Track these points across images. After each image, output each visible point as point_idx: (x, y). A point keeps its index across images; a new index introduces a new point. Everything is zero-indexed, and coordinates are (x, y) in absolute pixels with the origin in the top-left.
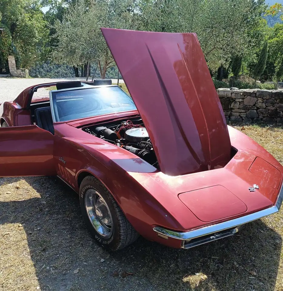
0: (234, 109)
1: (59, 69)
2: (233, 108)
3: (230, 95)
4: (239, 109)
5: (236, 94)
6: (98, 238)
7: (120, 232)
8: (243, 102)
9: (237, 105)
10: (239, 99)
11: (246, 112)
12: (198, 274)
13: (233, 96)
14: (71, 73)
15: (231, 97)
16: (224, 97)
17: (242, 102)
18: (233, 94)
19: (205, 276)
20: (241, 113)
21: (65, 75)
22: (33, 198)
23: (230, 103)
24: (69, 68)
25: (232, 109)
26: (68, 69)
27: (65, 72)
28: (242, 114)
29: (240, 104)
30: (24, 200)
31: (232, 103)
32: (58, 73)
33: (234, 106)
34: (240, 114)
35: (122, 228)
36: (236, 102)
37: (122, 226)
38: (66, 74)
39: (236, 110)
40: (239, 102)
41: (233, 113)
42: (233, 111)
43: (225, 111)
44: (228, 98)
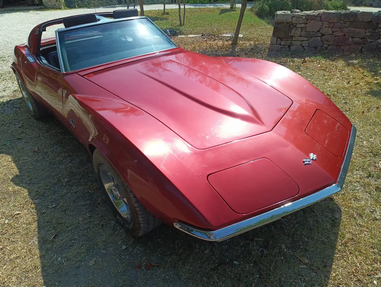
0: (294, 37)
2: (294, 35)
3: (290, 20)
4: (300, 36)
5: (297, 17)
6: (120, 219)
8: (306, 27)
9: (298, 32)
10: (301, 24)
11: (308, 40)
13: (294, 21)
15: (291, 22)
16: (283, 23)
17: (304, 27)
18: (294, 18)
23: (290, 30)
25: (292, 37)
28: (303, 42)
29: (301, 31)
31: (292, 29)
33: (294, 33)
34: (301, 42)
35: (140, 216)
36: (297, 29)
39: (298, 38)
40: (301, 28)
41: (293, 42)
42: (293, 39)
43: (283, 39)
44: (287, 23)
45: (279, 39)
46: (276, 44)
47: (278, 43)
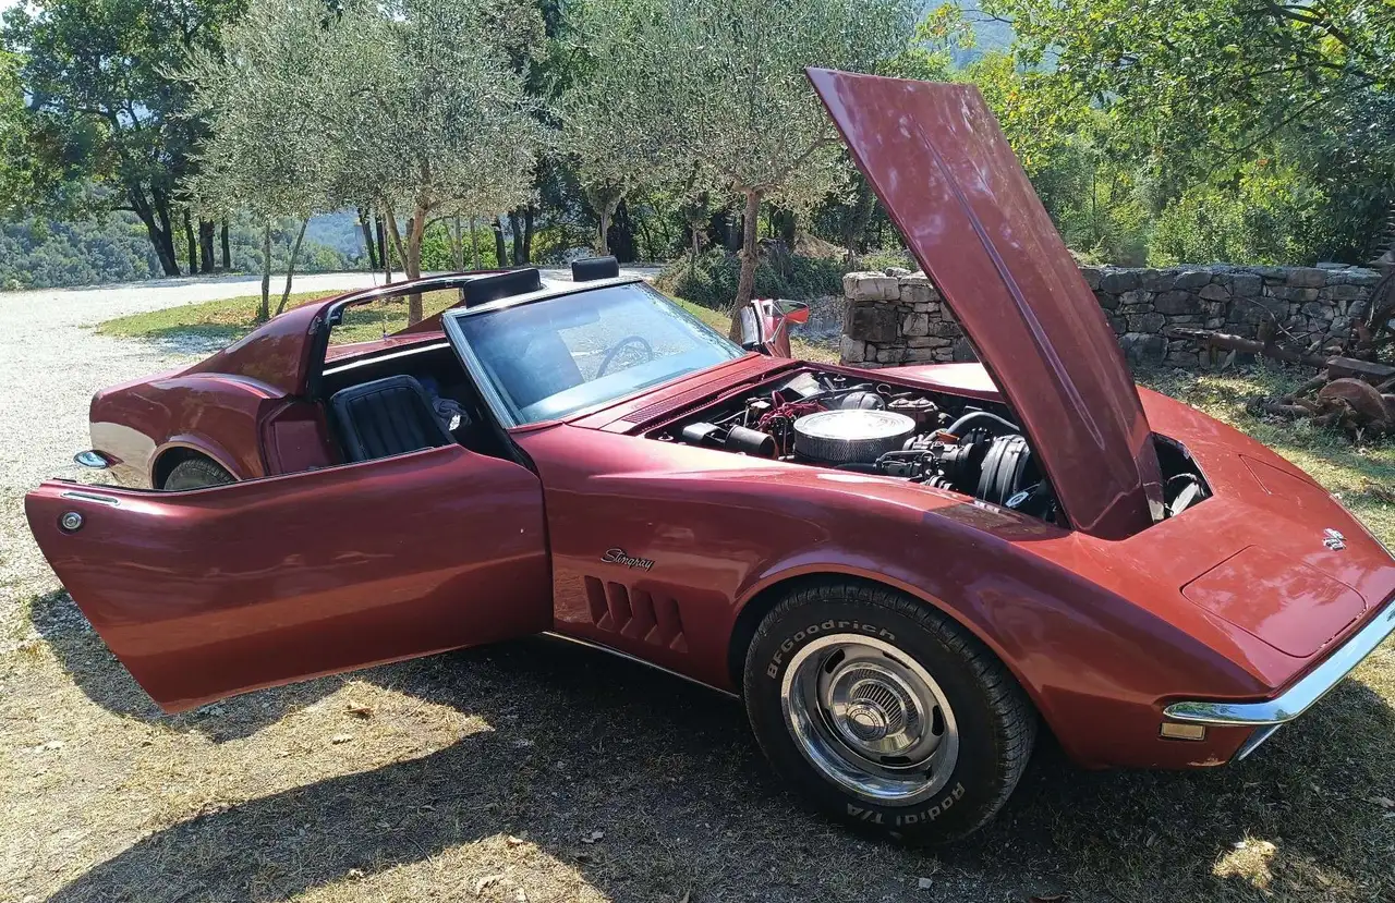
0: (911, 338)
1: (38, 253)
2: (911, 334)
3: (896, 294)
4: (928, 335)
5: (914, 287)
6: (863, 813)
7: (1005, 760)
8: (940, 311)
9: (923, 325)
10: (927, 303)
11: (950, 345)
12: (1241, 845)
13: (906, 295)
14: (94, 266)
15: (899, 299)
16: (877, 302)
17: (935, 312)
18: (907, 288)
19: (1268, 846)
20: (935, 348)
21: (67, 276)
22: (467, 737)
23: (899, 320)
24: (82, 245)
25: (906, 338)
26: (80, 250)
27: (65, 261)
28: (938, 350)
29: (929, 321)
30: (432, 751)
31: (904, 319)
32: (33, 267)
33: (913, 330)
34: (934, 352)
35: (1011, 744)
36: (917, 316)
37: (1009, 736)
38: (73, 270)
39: (921, 340)
40: (927, 312)
41: (912, 351)
42: (911, 343)
43: (884, 346)
44: (889, 302)
45: (870, 347)
46: (865, 361)
47: (870, 357)
